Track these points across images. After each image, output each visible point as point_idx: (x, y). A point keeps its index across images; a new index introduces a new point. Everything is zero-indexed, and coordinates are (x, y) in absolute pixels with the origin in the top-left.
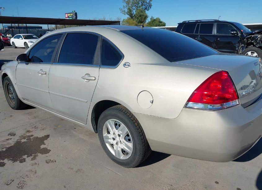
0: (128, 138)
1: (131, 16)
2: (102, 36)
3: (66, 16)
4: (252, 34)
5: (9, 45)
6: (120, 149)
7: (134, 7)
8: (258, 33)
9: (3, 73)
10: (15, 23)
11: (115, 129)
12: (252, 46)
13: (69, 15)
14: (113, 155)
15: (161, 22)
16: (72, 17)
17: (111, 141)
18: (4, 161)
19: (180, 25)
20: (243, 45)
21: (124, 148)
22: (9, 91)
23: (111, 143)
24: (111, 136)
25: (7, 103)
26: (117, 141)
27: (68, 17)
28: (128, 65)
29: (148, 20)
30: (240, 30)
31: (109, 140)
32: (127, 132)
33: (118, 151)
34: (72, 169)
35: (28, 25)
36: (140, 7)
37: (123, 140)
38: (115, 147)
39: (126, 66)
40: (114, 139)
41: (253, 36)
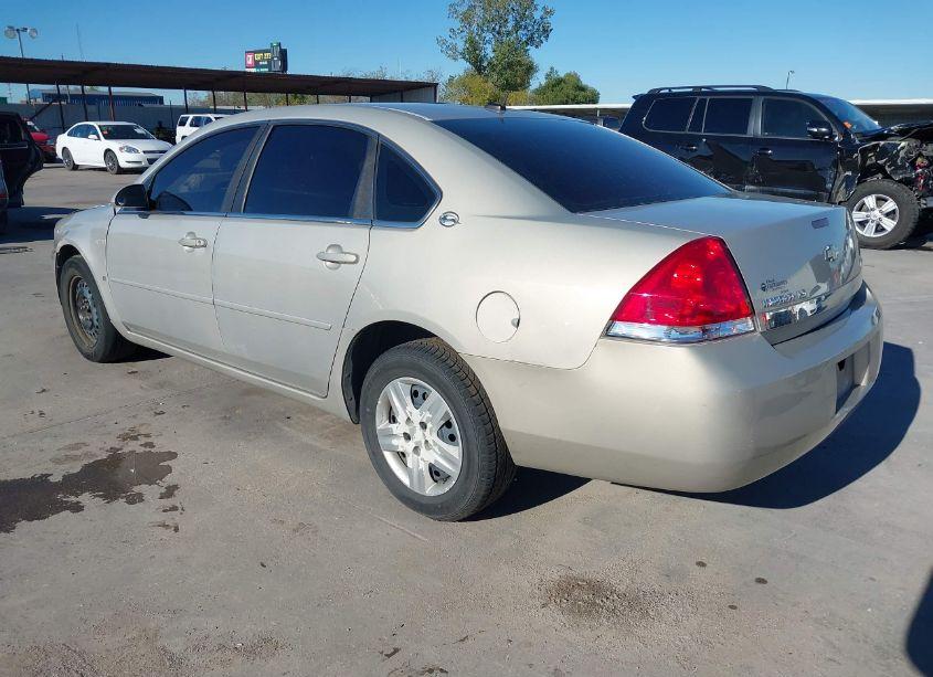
0: (450, 431)
1: (478, 64)
2: (379, 135)
3: (250, 62)
4: (881, 136)
5: (52, 158)
6: (424, 467)
7: (489, 36)
8: (902, 134)
9: (60, 245)
10: (68, 83)
11: (410, 407)
12: (880, 176)
13: (258, 57)
14: (405, 486)
15: (583, 89)
16: (269, 66)
17: (401, 444)
18: (80, 499)
19: (641, 101)
20: (849, 173)
21: (436, 461)
22: (79, 304)
23: (401, 450)
24: (399, 428)
25: (69, 341)
26: (416, 443)
27: (256, 64)
28: (453, 220)
29: (538, 81)
30: (839, 122)
31: (395, 442)
32: (447, 413)
33: (420, 472)
34: (282, 522)
35: (116, 90)
36: (509, 34)
37: (433, 437)
38: (410, 461)
39: (446, 223)
40: (407, 437)
41: (882, 143)
